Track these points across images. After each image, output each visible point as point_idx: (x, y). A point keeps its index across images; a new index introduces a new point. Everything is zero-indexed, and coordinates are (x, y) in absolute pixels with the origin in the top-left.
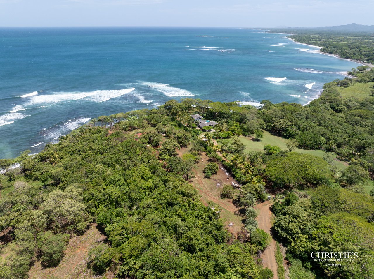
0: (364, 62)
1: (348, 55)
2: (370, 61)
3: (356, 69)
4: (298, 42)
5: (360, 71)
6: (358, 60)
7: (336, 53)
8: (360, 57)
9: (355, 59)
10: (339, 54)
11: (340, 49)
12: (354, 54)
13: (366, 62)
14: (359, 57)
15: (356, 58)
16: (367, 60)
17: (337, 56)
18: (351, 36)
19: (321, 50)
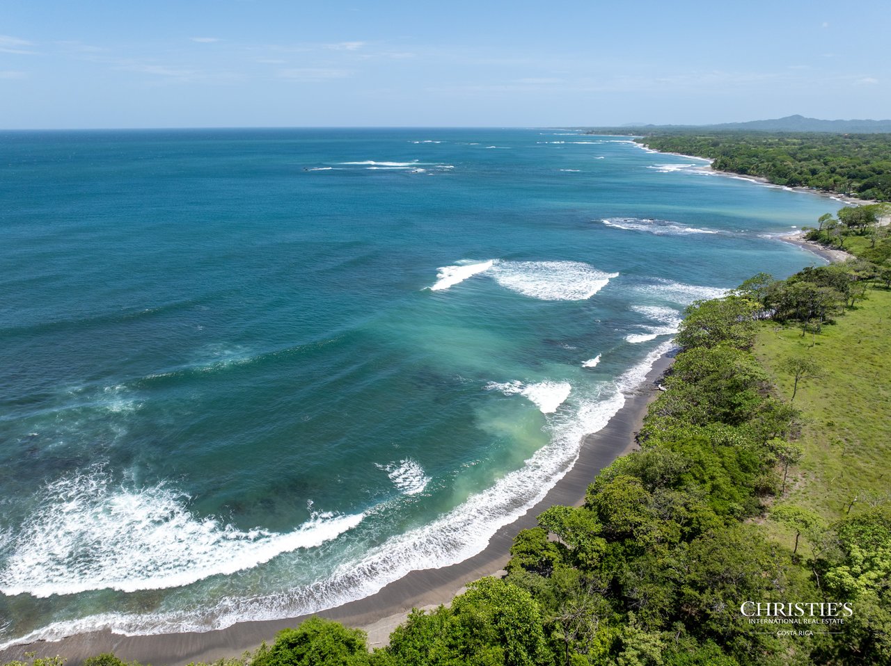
0: (849, 196)
1: (795, 175)
2: (869, 191)
3: (835, 217)
4: (658, 149)
5: (851, 224)
6: (827, 189)
7: (758, 173)
8: (835, 181)
9: (817, 187)
10: (765, 173)
11: (768, 161)
12: (814, 172)
13: (856, 197)
14: (831, 180)
15: (820, 184)
16: (861, 190)
17: (762, 179)
18: (795, 138)
19: (713, 167)
